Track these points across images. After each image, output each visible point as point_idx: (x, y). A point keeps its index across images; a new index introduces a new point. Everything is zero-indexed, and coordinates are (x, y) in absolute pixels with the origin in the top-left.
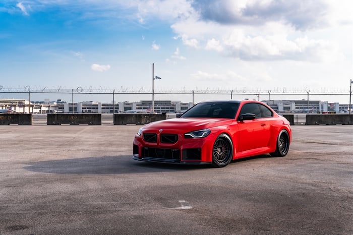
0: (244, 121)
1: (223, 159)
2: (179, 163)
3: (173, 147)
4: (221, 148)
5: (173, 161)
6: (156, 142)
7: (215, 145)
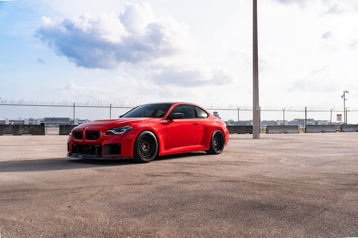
0: (174, 120)
1: (148, 155)
2: (100, 159)
3: (96, 143)
4: (146, 145)
5: (95, 156)
6: (82, 139)
7: (141, 142)
